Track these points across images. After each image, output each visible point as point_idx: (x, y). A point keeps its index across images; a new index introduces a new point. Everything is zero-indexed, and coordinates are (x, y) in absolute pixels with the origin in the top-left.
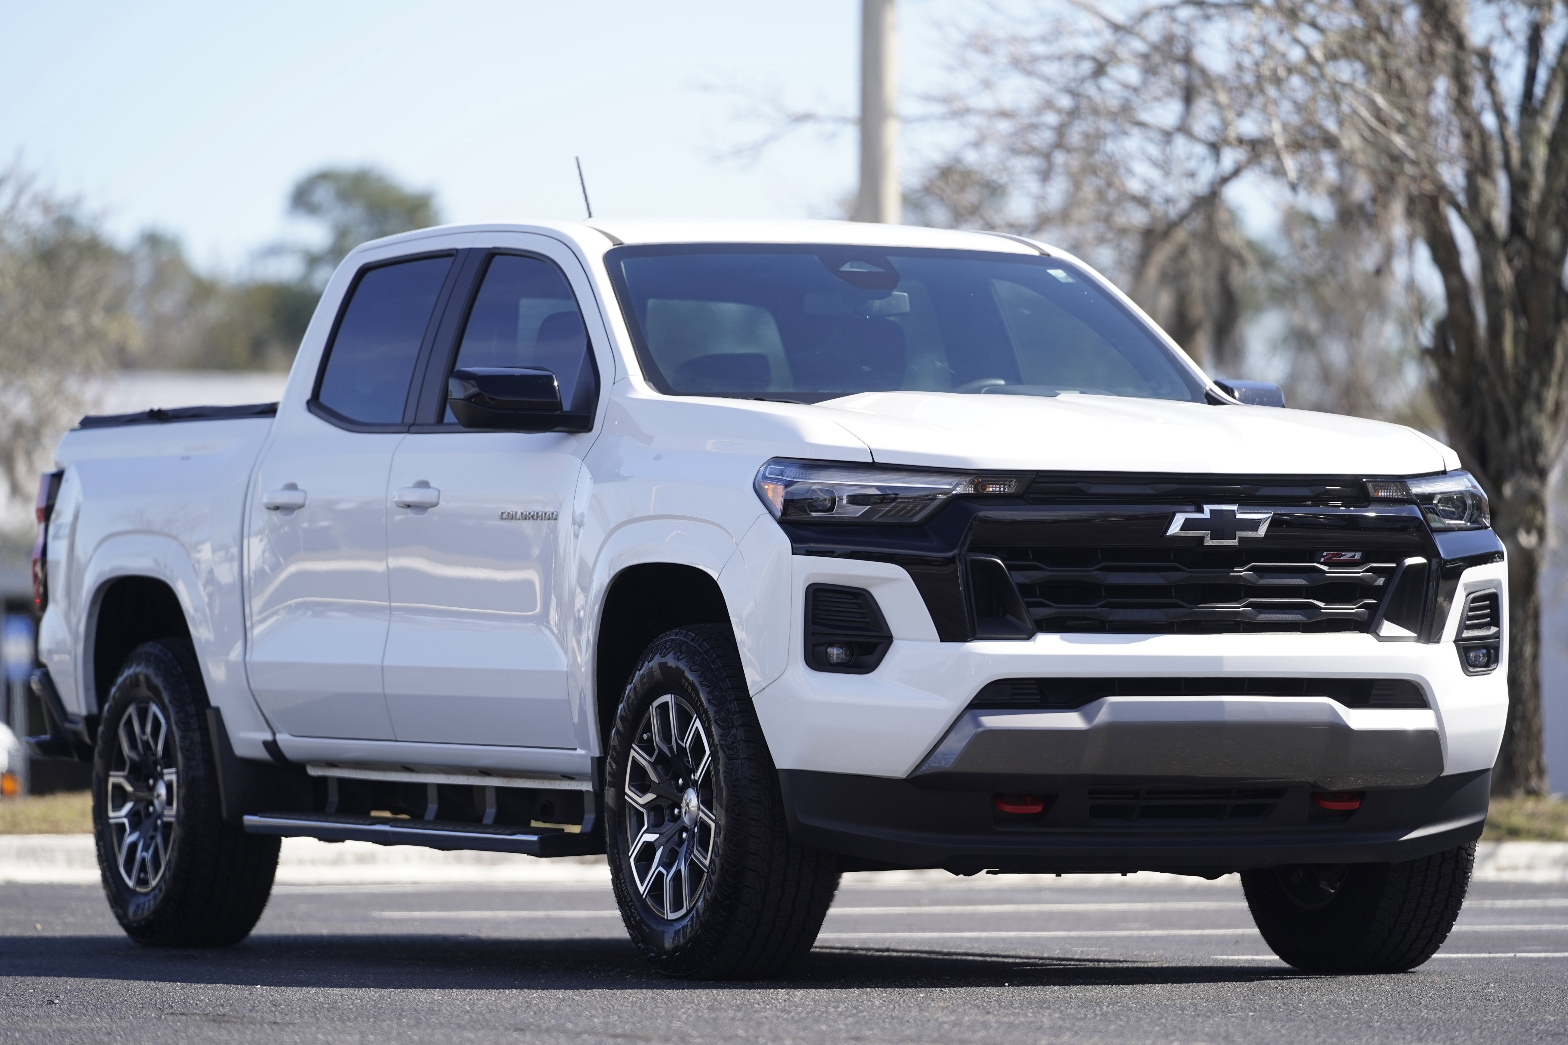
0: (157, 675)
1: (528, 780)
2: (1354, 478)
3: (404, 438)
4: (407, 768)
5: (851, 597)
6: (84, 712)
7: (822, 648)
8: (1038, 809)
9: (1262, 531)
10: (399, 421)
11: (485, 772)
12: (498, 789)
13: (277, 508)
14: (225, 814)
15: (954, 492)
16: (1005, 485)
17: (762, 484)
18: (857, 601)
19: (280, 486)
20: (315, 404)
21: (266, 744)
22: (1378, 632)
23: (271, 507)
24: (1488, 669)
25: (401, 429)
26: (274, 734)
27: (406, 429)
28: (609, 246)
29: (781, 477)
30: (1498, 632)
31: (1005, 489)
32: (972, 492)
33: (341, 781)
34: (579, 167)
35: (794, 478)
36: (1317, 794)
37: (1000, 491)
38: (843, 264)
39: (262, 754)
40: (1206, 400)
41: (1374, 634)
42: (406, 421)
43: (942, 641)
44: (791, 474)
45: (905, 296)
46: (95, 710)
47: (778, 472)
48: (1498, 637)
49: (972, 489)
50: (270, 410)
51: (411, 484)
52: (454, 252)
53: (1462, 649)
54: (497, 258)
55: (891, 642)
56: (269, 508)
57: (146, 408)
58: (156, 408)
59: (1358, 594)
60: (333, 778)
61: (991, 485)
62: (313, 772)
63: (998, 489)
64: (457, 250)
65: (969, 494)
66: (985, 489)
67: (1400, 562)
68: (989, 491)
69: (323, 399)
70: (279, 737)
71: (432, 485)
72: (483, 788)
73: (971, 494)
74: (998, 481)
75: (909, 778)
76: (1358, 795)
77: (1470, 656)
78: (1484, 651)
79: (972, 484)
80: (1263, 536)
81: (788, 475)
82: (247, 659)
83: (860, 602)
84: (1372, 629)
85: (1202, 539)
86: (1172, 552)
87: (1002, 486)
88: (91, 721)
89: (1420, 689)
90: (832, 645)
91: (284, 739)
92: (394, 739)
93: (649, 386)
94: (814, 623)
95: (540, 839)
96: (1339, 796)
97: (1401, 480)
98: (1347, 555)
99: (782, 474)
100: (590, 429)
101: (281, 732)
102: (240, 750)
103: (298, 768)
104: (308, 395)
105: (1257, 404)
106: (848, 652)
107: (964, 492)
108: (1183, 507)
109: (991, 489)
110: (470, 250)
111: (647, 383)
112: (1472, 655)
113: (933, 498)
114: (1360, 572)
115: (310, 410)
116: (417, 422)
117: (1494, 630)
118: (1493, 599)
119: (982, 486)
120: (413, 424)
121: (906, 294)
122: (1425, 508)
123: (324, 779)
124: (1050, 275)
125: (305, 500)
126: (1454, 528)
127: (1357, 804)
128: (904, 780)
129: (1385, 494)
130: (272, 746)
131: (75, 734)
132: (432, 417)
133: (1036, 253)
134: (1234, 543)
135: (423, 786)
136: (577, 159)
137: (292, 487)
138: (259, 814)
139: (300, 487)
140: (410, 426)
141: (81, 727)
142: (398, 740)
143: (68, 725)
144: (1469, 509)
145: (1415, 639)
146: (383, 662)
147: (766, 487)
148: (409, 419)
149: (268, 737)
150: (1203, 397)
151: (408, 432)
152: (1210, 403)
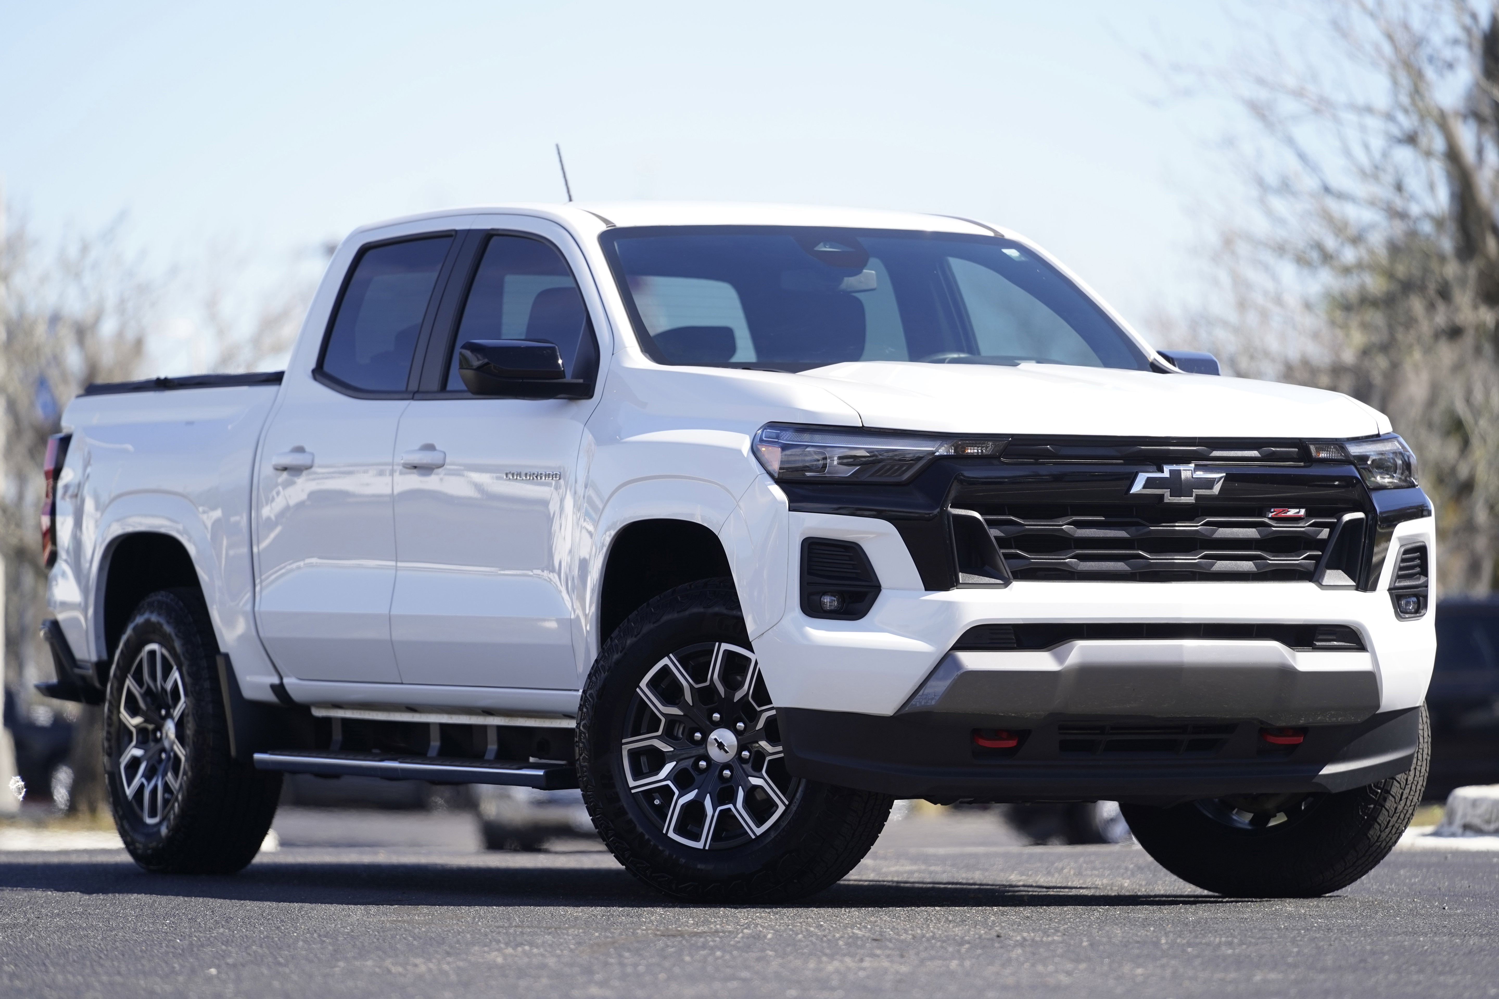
0: (168, 623)
1: (530, 719)
2: (1298, 441)
3: (409, 404)
4: (411, 708)
5: (843, 550)
6: (94, 658)
7: (815, 598)
8: (1012, 743)
9: (1217, 489)
10: (404, 389)
11: (488, 712)
12: (500, 728)
13: (285, 469)
14: (233, 752)
15: (937, 454)
16: (982, 447)
17: (759, 447)
18: (847, 554)
19: (288, 449)
20: (320, 372)
21: (273, 687)
22: (1320, 581)
23: (279, 468)
24: (1418, 615)
25: (406, 396)
26: (281, 678)
27: (411, 396)
28: (603, 227)
29: (777, 440)
30: (1427, 581)
31: (982, 451)
32: (953, 453)
33: (345, 721)
34: (559, 153)
35: (789, 441)
36: (1265, 730)
37: (978, 452)
38: (817, 244)
39: (270, 697)
40: (1151, 369)
41: (1317, 583)
42: (410, 388)
43: (926, 590)
44: (787, 437)
45: (873, 273)
46: (105, 656)
47: (774, 435)
48: (1427, 586)
49: (953, 451)
50: (276, 378)
51: (417, 447)
52: (453, 233)
53: (1395, 597)
54: (494, 239)
55: (880, 590)
56: (276, 469)
57: (153, 376)
58: (162, 376)
59: (1302, 546)
60: (336, 719)
61: (969, 448)
62: (318, 713)
63: (976, 451)
64: (456, 231)
65: (950, 455)
66: (964, 451)
67: (1339, 519)
68: (968, 453)
69: (326, 368)
70: (286, 681)
71: (437, 448)
72: (484, 728)
73: (952, 455)
74: (977, 444)
75: (895, 715)
76: (1302, 731)
77: (1401, 603)
78: (1415, 599)
79: (953, 446)
80: (1217, 494)
81: (783, 438)
82: (256, 609)
83: (851, 554)
84: (1314, 579)
85: (1162, 496)
86: (1134, 508)
87: (980, 448)
88: (102, 667)
89: (1358, 634)
90: (825, 593)
91: (289, 682)
92: (400, 682)
93: (646, 357)
94: (809, 573)
95: (546, 773)
96: (1283, 731)
97: (1339, 444)
98: (1292, 512)
99: (778, 437)
100: (591, 396)
101: (288, 676)
102: (248, 693)
103: (304, 709)
104: (312, 364)
105: (1195, 373)
106: (840, 600)
107: (945, 454)
108: (1144, 467)
109: (969, 451)
110: (469, 231)
111: (643, 354)
112: (1403, 602)
113: (919, 459)
114: (1302, 527)
115: (315, 379)
116: (420, 390)
117: (1423, 579)
118: (1422, 550)
119: (962, 448)
120: (418, 392)
121: (873, 272)
122: (1361, 468)
123: (328, 720)
124: (1005, 254)
125: (313, 461)
126: (1386, 487)
127: (1302, 739)
128: (892, 716)
129: (1326, 455)
130: (279, 689)
131: (83, 678)
132: (435, 385)
133: (991, 234)
134: (1191, 500)
135: (426, 726)
136: (557, 146)
137: (300, 450)
138: (269, 752)
139: (307, 449)
140: (415, 393)
141: (90, 672)
142: (404, 682)
143: (77, 671)
144: (1400, 469)
145: (1355, 588)
146: (390, 612)
147: (764, 449)
148: (413, 387)
149: (276, 680)
150: (1149, 366)
151: (413, 399)
152: (1154, 371)
